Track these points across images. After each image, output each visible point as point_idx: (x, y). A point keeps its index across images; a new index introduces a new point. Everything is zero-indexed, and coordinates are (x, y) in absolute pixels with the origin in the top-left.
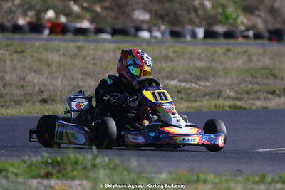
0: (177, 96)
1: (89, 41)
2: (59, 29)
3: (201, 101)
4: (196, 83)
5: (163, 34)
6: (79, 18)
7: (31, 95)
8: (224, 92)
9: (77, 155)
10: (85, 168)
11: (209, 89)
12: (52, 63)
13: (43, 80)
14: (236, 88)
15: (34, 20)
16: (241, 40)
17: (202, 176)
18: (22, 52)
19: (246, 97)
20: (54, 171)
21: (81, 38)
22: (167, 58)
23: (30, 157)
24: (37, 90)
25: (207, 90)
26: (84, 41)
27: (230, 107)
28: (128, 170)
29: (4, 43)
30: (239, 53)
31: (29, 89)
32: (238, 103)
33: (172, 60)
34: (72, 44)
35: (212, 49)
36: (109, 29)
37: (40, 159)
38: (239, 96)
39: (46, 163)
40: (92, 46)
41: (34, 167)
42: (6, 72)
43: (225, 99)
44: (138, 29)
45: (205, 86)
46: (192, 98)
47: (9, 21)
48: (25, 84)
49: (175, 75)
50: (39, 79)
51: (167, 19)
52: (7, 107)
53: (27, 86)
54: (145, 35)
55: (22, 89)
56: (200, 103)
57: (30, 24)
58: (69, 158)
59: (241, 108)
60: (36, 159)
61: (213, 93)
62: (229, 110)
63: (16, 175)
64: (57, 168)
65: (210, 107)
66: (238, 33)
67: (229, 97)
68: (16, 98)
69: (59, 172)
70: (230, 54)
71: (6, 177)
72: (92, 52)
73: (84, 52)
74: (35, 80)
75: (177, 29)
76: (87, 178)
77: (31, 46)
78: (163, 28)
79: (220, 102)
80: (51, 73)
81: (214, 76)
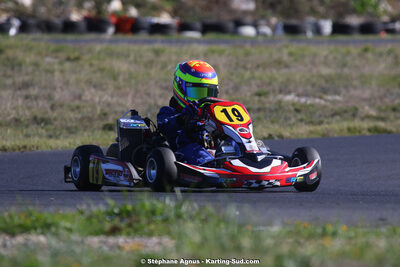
0: (295, 116)
1: (170, 42)
2: (128, 26)
3: (328, 123)
4: (321, 98)
5: (274, 29)
6: (156, 9)
7: (90, 120)
8: (360, 110)
9: (155, 202)
10: (166, 220)
11: (340, 105)
12: (118, 75)
13: (107, 98)
14: (379, 103)
15: (93, 13)
16: (384, 36)
17: (330, 228)
18: (77, 59)
19: (392, 115)
20: (123, 225)
21: (158, 37)
22: (279, 63)
23: (89, 206)
24: (98, 111)
25: (337, 108)
26: (163, 42)
27: (369, 130)
28: (225, 220)
29: (53, 47)
30: (381, 55)
31: (87, 111)
32: (381, 124)
33: (287, 66)
34: (145, 47)
35: (343, 50)
36: (198, 25)
37: (102, 208)
38: (383, 115)
39: (111, 214)
40: (174, 49)
41: (95, 221)
42: (55, 89)
43: (363, 119)
44: (239, 23)
45: (334, 102)
46: (315, 119)
47: (59, 17)
48: (82, 104)
49: (291, 87)
50: (100, 97)
51: (279, 8)
52: (57, 137)
53: (84, 107)
54: (249, 31)
55: (77, 111)
56: (327, 126)
57: (87, 20)
58: (143, 206)
59: (385, 131)
60: (98, 208)
61: (346, 112)
62: (368, 134)
63: (70, 230)
64: (127, 221)
65: (341, 130)
66: (379, 26)
67: (368, 117)
68: (69, 125)
69: (130, 225)
70: (369, 55)
71: (56, 235)
72: (174, 58)
73: (163, 58)
74: (96, 98)
75: (293, 22)
76: (169, 233)
77: (90, 51)
78: (274, 20)
79: (357, 123)
80: (118, 88)
81: (346, 87)
